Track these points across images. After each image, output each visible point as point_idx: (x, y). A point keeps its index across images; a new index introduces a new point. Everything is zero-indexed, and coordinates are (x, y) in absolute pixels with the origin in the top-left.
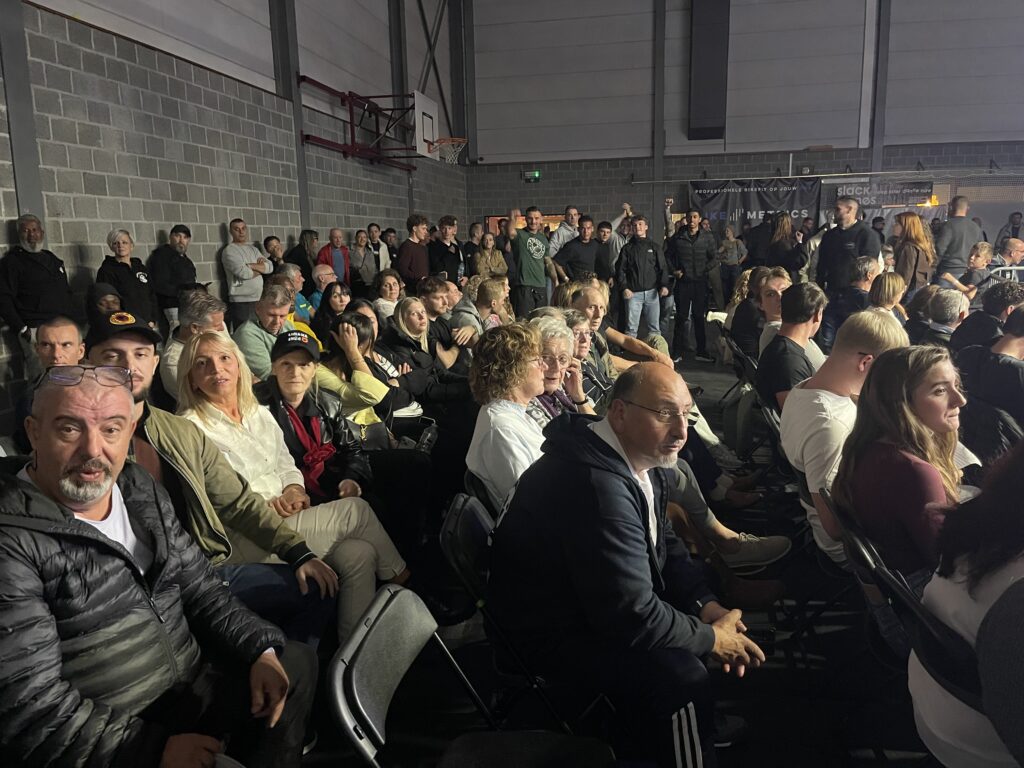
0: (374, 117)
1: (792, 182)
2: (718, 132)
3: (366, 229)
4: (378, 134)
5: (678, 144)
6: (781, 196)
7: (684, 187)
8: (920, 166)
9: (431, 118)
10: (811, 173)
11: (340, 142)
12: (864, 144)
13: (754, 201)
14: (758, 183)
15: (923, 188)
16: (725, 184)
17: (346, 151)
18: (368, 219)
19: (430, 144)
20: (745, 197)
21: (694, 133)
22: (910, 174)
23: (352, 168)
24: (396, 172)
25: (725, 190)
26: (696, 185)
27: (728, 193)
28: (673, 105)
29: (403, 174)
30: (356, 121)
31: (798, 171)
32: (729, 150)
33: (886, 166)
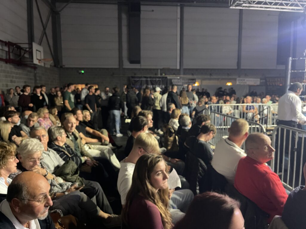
0: (19, 50)
1: (159, 78)
2: (138, 62)
3: (14, 88)
4: (20, 55)
5: (127, 65)
6: (157, 81)
7: (129, 78)
8: (193, 74)
9: (40, 51)
10: (165, 75)
11: (4, 58)
12: (178, 68)
13: (149, 82)
14: (150, 77)
15: (193, 81)
16: (141, 77)
17: (7, 61)
18: (16, 84)
19: (40, 60)
20: (147, 81)
21: (132, 62)
22: (190, 77)
23: (9, 67)
24: (29, 69)
25: (141, 79)
26: (133, 77)
27: (142, 80)
28: (125, 54)
29: (33, 70)
30: (11, 51)
31: (161, 74)
32: (142, 67)
33: (184, 74)
